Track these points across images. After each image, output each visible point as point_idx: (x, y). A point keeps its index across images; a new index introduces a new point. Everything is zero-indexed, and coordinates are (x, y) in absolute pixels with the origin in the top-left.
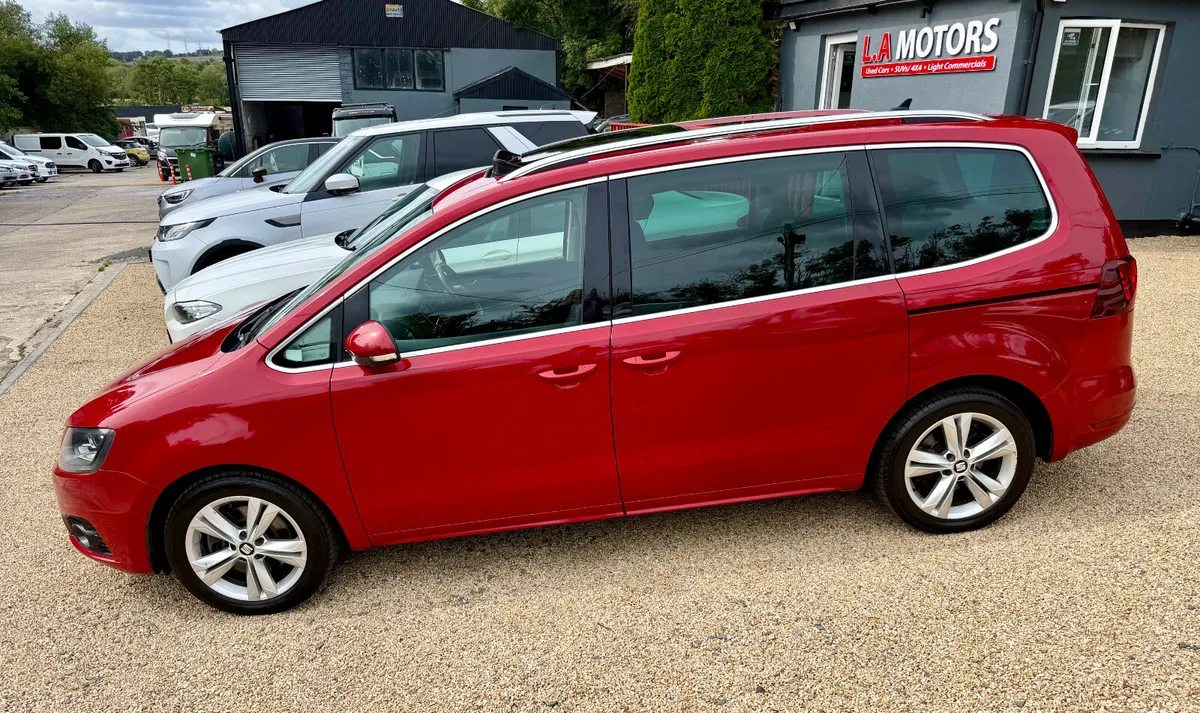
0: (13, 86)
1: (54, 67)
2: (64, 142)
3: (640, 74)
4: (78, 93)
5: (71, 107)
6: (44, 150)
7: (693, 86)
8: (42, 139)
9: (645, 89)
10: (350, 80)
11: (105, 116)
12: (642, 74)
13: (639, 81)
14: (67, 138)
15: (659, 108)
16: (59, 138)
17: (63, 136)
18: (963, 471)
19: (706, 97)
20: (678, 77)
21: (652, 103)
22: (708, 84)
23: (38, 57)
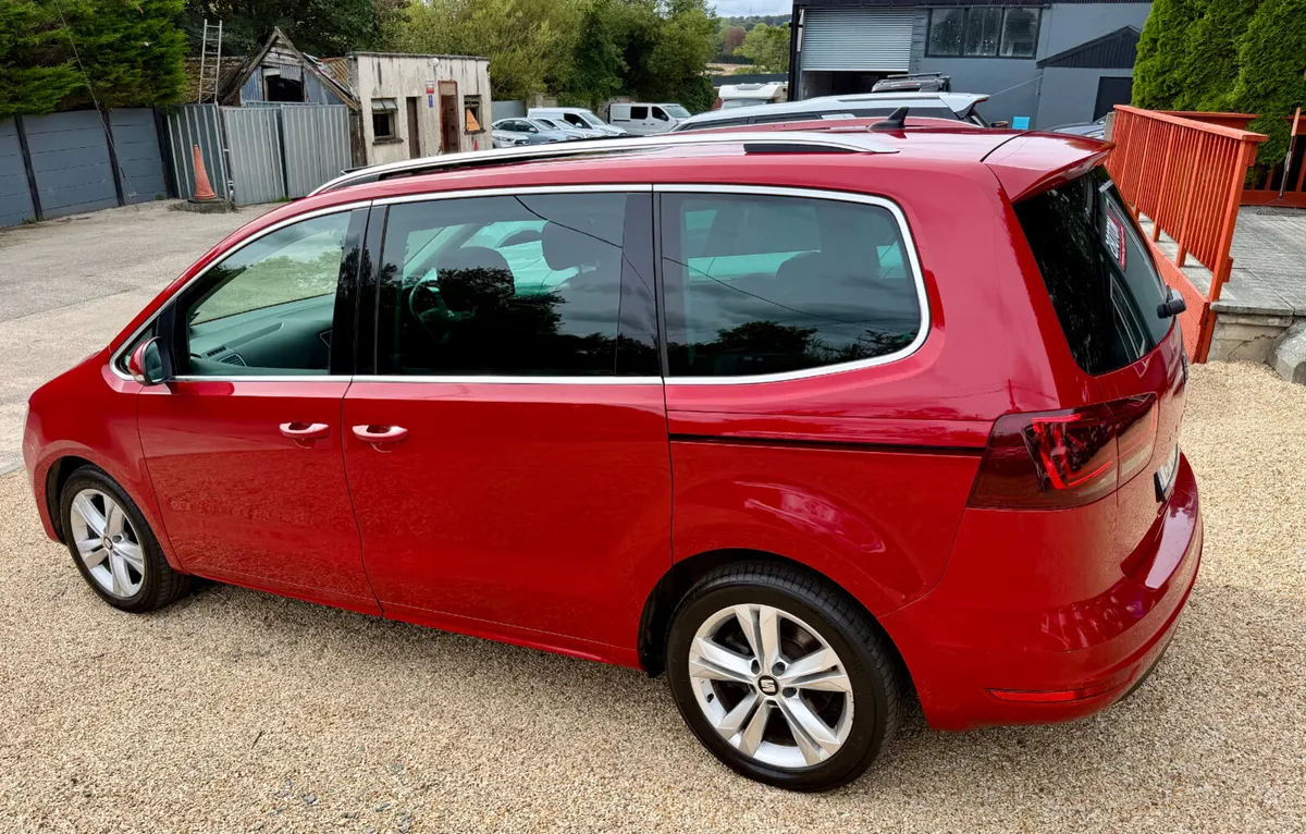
0: (618, 57)
1: (659, 36)
2: (650, 112)
3: (1152, 39)
4: (675, 62)
5: (667, 78)
6: (632, 120)
7: (1227, 56)
8: (632, 108)
9: (1156, 61)
10: (922, 46)
11: (702, 85)
12: (1155, 41)
13: (1149, 50)
14: (654, 108)
15: (1170, 88)
16: (646, 108)
17: (650, 106)
18: (761, 688)
19: (1242, 71)
20: (1204, 43)
21: (1160, 79)
22: (1246, 54)
23: (647, 26)
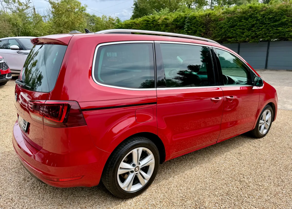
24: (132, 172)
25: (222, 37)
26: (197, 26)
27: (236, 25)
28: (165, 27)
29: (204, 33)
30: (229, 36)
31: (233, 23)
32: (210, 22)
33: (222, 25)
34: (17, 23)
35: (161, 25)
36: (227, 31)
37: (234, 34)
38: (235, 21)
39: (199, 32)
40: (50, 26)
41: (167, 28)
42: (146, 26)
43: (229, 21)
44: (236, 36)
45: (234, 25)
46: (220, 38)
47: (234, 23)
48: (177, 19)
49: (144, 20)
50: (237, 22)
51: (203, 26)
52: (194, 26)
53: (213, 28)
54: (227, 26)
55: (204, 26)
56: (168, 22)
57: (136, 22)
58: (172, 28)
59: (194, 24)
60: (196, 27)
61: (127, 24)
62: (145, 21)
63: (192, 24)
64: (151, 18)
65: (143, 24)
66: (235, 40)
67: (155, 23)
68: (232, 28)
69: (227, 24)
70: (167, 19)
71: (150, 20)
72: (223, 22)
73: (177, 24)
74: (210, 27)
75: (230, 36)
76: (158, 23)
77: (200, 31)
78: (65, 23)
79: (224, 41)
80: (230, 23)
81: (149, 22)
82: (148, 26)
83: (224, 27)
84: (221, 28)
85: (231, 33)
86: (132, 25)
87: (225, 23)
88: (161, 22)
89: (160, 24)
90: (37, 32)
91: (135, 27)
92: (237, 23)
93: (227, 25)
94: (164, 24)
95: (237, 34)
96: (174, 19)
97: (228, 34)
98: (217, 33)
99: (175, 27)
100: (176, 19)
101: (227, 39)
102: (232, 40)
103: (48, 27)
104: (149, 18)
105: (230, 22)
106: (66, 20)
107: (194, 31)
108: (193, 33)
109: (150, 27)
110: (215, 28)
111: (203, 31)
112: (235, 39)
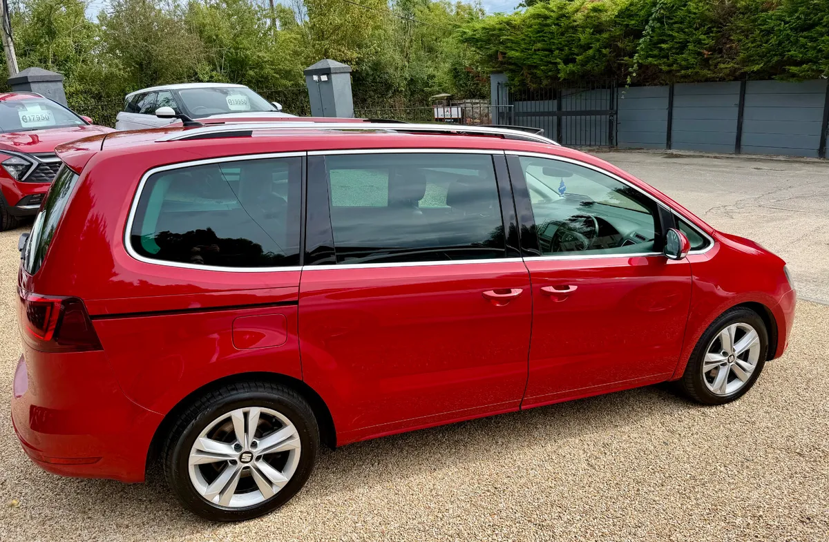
24: (234, 462)
25: (769, 61)
26: (691, 27)
27: (818, 23)
28: (593, 34)
29: (710, 49)
30: (792, 56)
31: (807, 15)
32: (735, 13)
33: (772, 23)
34: (217, 36)
35: (582, 27)
36: (787, 40)
37: (809, 53)
38: (816, 9)
39: (695, 46)
40: (295, 39)
41: (598, 36)
42: (539, 32)
43: (796, 11)
44: (816, 57)
45: (811, 22)
46: (762, 65)
47: (812, 16)
48: (629, 10)
49: (534, 15)
50: (823, 13)
51: (709, 28)
52: (679, 28)
53: (743, 32)
54: (787, 25)
55: (713, 27)
56: (604, 17)
57: (513, 22)
58: (615, 37)
59: (681, 23)
60: (686, 30)
61: (488, 27)
62: (538, 18)
63: (675, 23)
64: (554, 9)
65: (531, 26)
66: (813, 70)
67: (564, 22)
68: (805, 33)
69: (788, 19)
70: (600, 11)
71: (552, 14)
72: (773, 15)
73: (627, 25)
74: (732, 29)
75: (796, 57)
76: (575, 21)
77: (699, 42)
78: (337, 28)
79: (776, 75)
80: (798, 18)
81: (549, 21)
82: (545, 33)
83: (778, 28)
84: (769, 32)
85: (801, 48)
86: (500, 30)
87: (780, 19)
88: (581, 19)
89: (578, 25)
90: (264, 57)
91: (510, 35)
92: (823, 16)
93: (786, 23)
94: (590, 24)
95: (820, 51)
96: (619, 8)
97: (790, 51)
98: (754, 47)
99: (622, 32)
100: (627, 9)
101: (787, 67)
102: (804, 71)
103: (291, 42)
104: (548, 9)
105: (797, 15)
106: (338, 21)
107: (680, 42)
108: (677, 49)
109: (549, 36)
110: (746, 32)
111: (706, 42)
112: (814, 67)
